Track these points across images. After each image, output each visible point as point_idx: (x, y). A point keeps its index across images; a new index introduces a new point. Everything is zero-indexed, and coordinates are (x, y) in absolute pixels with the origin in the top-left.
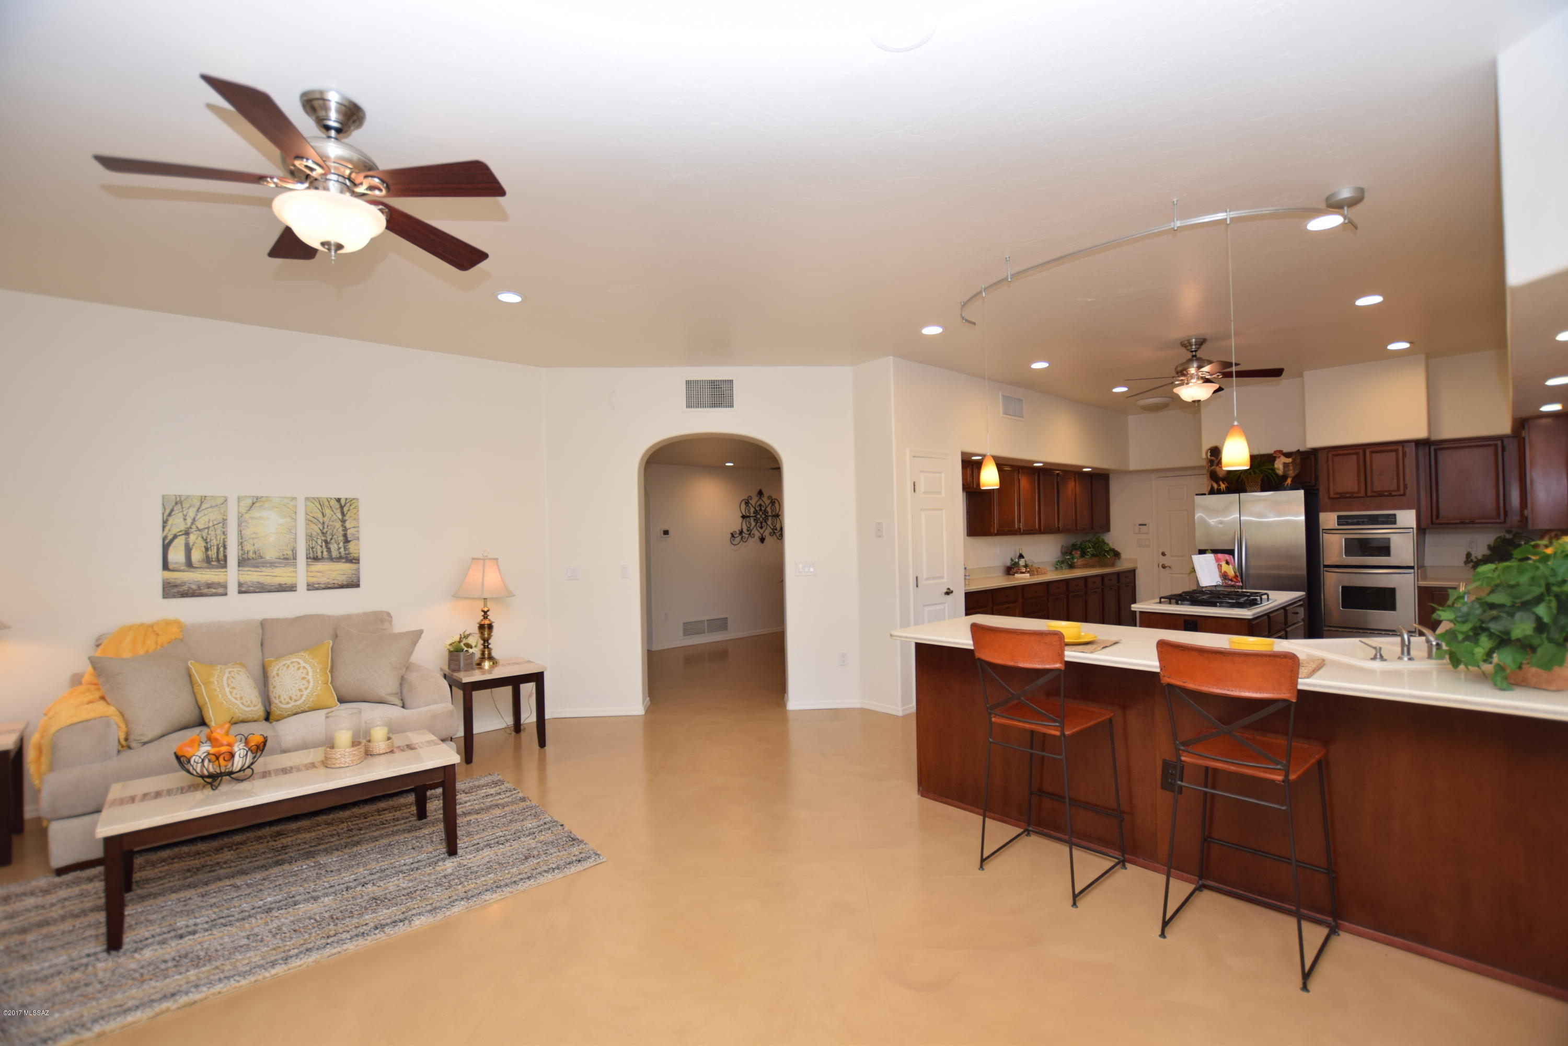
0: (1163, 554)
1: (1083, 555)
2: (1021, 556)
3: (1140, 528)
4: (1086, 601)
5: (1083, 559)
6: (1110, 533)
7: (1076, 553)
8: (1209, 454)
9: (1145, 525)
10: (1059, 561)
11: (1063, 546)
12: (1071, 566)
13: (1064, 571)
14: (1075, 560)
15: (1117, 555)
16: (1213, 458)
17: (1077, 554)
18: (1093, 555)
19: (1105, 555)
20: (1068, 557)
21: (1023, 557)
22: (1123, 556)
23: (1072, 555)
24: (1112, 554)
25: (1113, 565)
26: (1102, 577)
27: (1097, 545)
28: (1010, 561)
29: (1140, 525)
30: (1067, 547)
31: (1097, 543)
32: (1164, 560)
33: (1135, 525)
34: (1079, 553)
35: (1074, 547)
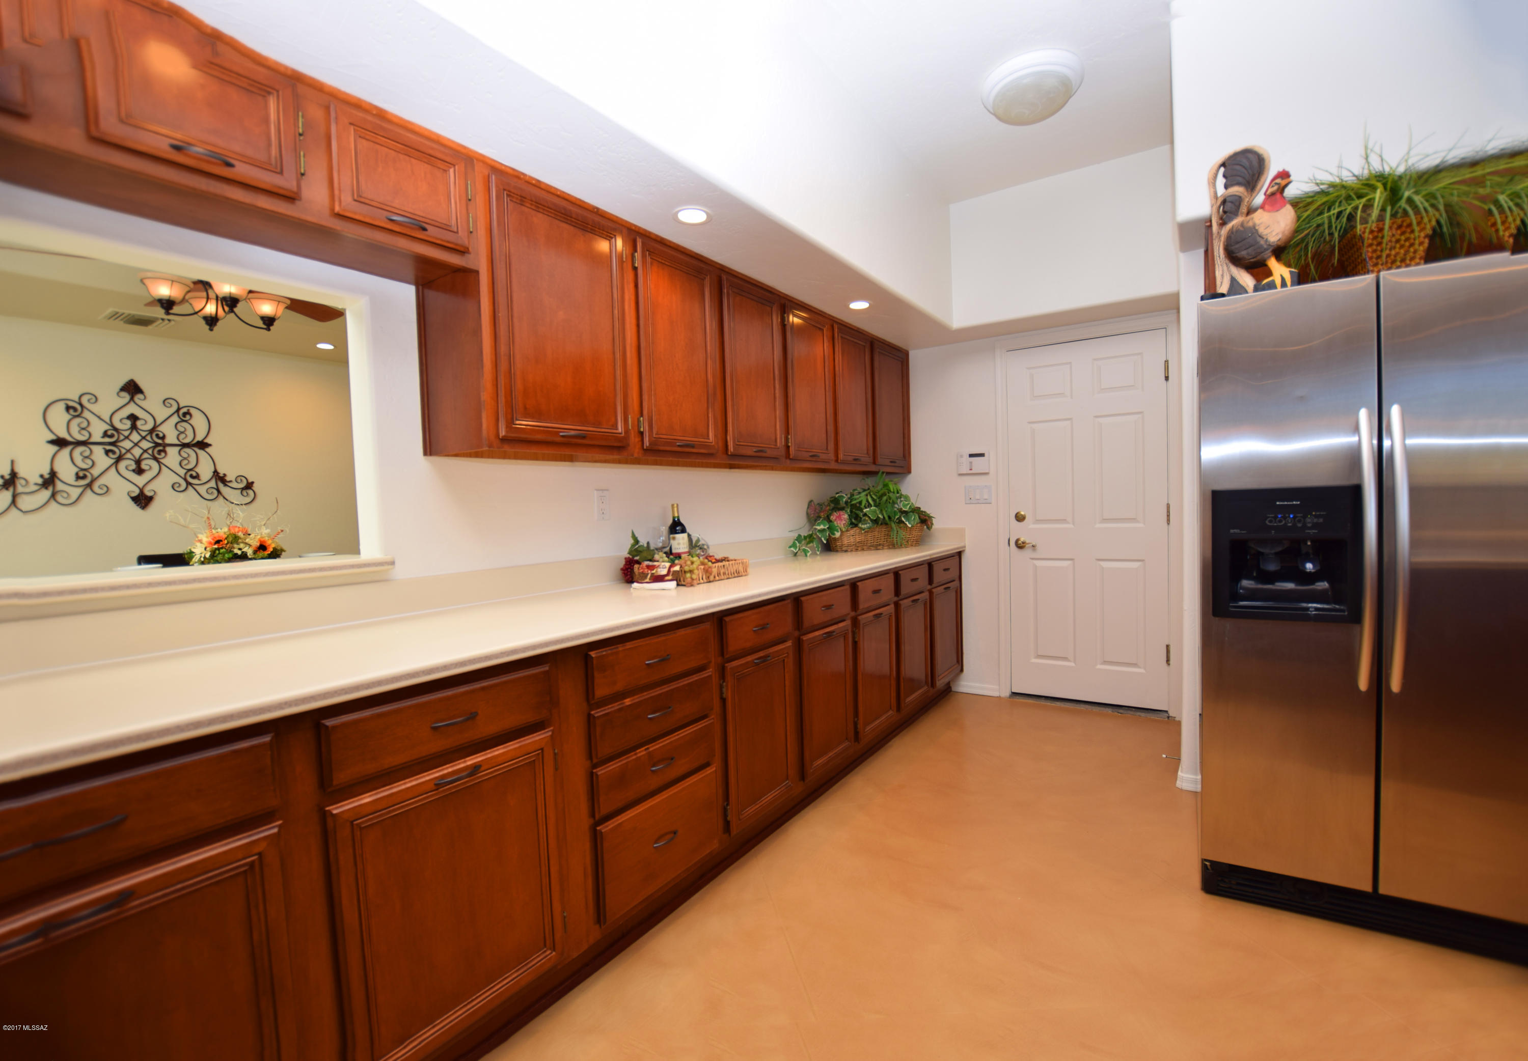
0: (1020, 518)
1: (855, 520)
2: (677, 527)
3: (971, 463)
4: (855, 644)
5: (853, 531)
6: (910, 478)
7: (839, 517)
8: (1221, 181)
9: (982, 455)
10: (799, 538)
11: (811, 501)
12: (830, 547)
13: (809, 559)
14: (838, 535)
15: (925, 520)
16: (1237, 190)
17: (842, 520)
18: (876, 522)
19: (901, 522)
20: (822, 527)
21: (683, 531)
22: (937, 524)
23: (830, 521)
24: (915, 518)
25: (918, 542)
26: (896, 574)
27: (885, 498)
28: (632, 541)
29: (971, 456)
30: (820, 505)
31: (884, 494)
32: (1022, 532)
33: (962, 456)
34: (846, 516)
35: (835, 504)
